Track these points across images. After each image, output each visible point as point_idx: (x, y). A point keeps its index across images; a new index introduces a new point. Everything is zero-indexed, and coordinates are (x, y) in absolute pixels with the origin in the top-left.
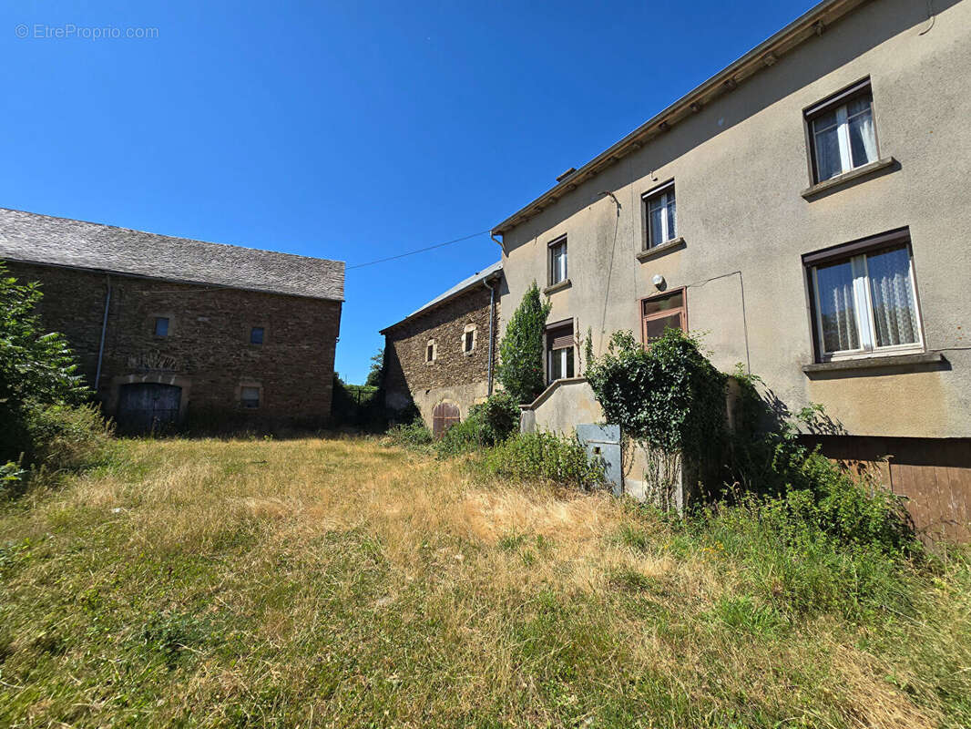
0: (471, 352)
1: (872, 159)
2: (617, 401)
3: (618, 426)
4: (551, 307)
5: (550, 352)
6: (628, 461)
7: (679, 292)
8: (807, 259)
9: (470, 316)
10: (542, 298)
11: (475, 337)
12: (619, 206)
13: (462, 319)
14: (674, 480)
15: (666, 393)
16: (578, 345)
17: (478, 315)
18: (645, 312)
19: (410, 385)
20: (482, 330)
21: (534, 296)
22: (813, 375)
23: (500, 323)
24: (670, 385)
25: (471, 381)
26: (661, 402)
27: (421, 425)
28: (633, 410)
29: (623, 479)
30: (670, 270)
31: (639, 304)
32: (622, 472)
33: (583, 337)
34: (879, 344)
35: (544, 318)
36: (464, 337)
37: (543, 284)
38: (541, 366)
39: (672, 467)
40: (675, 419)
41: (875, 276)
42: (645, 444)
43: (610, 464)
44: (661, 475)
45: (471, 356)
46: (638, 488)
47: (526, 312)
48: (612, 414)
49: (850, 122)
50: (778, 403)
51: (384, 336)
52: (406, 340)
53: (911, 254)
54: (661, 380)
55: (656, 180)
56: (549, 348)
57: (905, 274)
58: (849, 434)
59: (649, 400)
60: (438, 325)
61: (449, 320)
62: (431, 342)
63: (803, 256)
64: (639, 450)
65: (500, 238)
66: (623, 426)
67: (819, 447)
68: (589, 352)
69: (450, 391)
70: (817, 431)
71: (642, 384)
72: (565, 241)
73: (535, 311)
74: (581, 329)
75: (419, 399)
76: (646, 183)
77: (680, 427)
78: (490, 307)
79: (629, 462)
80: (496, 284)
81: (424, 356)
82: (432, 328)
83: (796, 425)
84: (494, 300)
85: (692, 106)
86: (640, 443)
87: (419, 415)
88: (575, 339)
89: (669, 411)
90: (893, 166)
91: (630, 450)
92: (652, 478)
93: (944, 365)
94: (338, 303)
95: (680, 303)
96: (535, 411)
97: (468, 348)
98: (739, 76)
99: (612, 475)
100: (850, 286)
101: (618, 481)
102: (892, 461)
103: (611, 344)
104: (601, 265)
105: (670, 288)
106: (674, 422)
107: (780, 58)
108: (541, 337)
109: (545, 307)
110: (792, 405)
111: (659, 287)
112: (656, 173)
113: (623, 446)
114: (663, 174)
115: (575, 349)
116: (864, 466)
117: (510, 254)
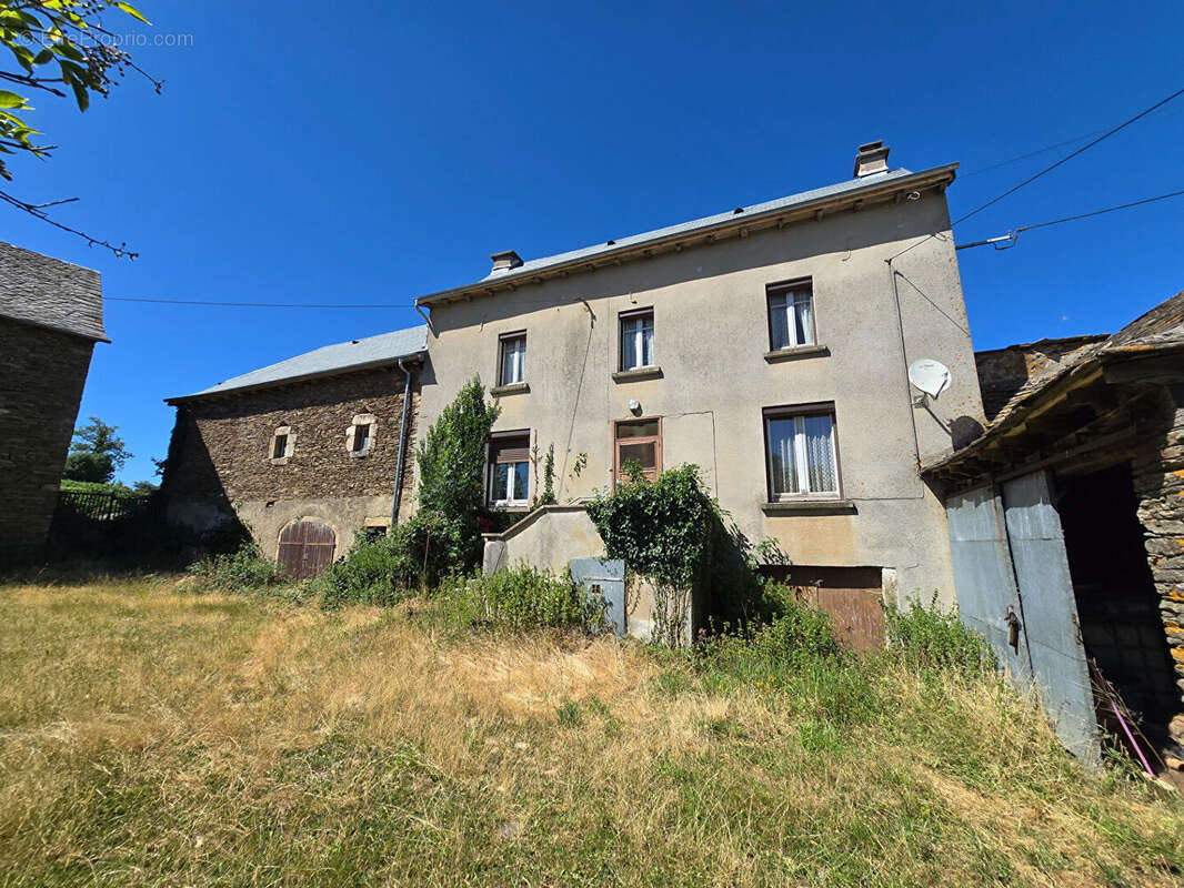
0: (365, 451)
1: (809, 343)
2: (624, 534)
3: (623, 561)
4: (500, 412)
5: (492, 466)
6: (632, 599)
7: (655, 421)
8: (766, 412)
9: (364, 402)
10: (488, 399)
11: (372, 432)
12: (593, 317)
13: (352, 405)
14: (684, 617)
15: (680, 528)
16: (535, 462)
17: (380, 403)
18: (618, 435)
19: (230, 492)
20: (386, 427)
21: (477, 393)
22: (769, 512)
23: (417, 419)
24: (685, 521)
25: (361, 493)
26: (675, 537)
27: (253, 555)
28: (642, 544)
29: (626, 619)
30: (647, 398)
31: (611, 426)
32: (626, 612)
33: (543, 453)
34: (811, 491)
35: (488, 423)
36: (351, 431)
37: (489, 382)
38: (481, 481)
39: (681, 604)
40: (688, 555)
41: (810, 435)
42: (653, 580)
43: (611, 604)
44: (670, 612)
45: (362, 458)
46: (643, 627)
47: (461, 412)
48: (616, 548)
49: (795, 306)
50: (741, 536)
51: (175, 409)
52: (229, 420)
53: (835, 422)
54: (677, 515)
55: (635, 303)
56: (493, 459)
57: (828, 436)
58: (794, 564)
59: (664, 535)
60: (301, 406)
61: (323, 403)
62: (286, 430)
63: (764, 409)
64: (646, 587)
65: (427, 311)
66: (630, 562)
67: (789, 577)
68: (549, 472)
69: (321, 506)
70: (770, 562)
71: (656, 518)
72: (523, 339)
73: (477, 413)
74: (540, 443)
75: (248, 514)
76: (625, 303)
77: (693, 563)
78: (404, 396)
79: (634, 600)
80: (417, 370)
81: (266, 448)
82: (286, 409)
83: (756, 558)
84: (410, 388)
85: (678, 245)
86: (647, 579)
87: (249, 539)
88: (532, 454)
89: (682, 546)
90: (825, 353)
91: (636, 587)
92: (659, 616)
93: (854, 511)
95: (654, 432)
96: (508, 542)
97: (358, 446)
98: (718, 235)
99: (613, 615)
100: (793, 439)
101: (620, 622)
102: (823, 586)
103: (578, 465)
104: (570, 375)
105: (645, 415)
106: (687, 558)
107: (751, 234)
108: (483, 447)
109: (492, 410)
110: (752, 539)
111: (634, 411)
112: (636, 296)
113: (627, 583)
114: (643, 299)
115: (531, 465)
116: (799, 591)
117: (441, 335)
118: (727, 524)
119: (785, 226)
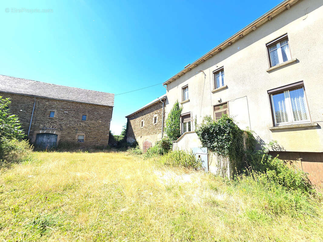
0: (156, 124)
1: (290, 60)
2: (206, 139)
3: (207, 148)
4: (183, 108)
5: (183, 123)
6: (210, 160)
7: (226, 103)
8: (269, 92)
9: (156, 111)
10: (180, 105)
11: (157, 118)
12: (205, 75)
13: (153, 113)
14: (226, 167)
15: (223, 136)
16: (192, 121)
17: (158, 111)
18: (215, 110)
19: (135, 135)
20: (160, 116)
21: (178, 105)
22: (273, 130)
23: (166, 114)
24: (224, 133)
25: (156, 133)
26: (221, 139)
27: (139, 148)
28: (211, 142)
30: (223, 96)
31: (212, 108)
32: (208, 164)
33: (194, 118)
34: (295, 120)
35: (180, 112)
36: (154, 119)
37: (180, 101)
38: (179, 128)
39: (226, 162)
41: (292, 97)
42: (216, 154)
43: (204, 161)
44: (222, 165)
45: (156, 125)
46: (214, 169)
47: (174, 110)
48: (204, 144)
49: (281, 47)
50: (261, 140)
51: (127, 118)
52: (134, 120)
53: (305, 90)
54: (221, 131)
55: (217, 67)
56: (182, 122)
57: (303, 96)
58: (287, 151)
59: (217, 138)
60: (145, 114)
61: (149, 113)
62: (142, 120)
63: (268, 91)
64: (214, 156)
65: (166, 86)
66: (208, 148)
67: (278, 155)
68: (196, 123)
69: (148, 137)
70: (275, 150)
71: (214, 133)
72: (187, 87)
73: (178, 110)
74: (193, 116)
75: (138, 139)
76: (214, 68)
77: (228, 148)
78: (163, 108)
79: (211, 161)
80: (165, 101)
81: (140, 125)
82: (143, 115)
83: (268, 148)
84: (164, 106)
85: (229, 43)
86: (214, 154)
87: (138, 145)
88: (191, 119)
89: (224, 142)
90: (297, 61)
91: (211, 156)
92: (218, 166)
93: (318, 127)
94: (112, 107)
95: (226, 107)
96: (178, 143)
97: (155, 122)
98: (244, 34)
99: (205, 165)
100: (284, 100)
101: (207, 167)
102: (302, 160)
103: (203, 121)
104: (200, 94)
105: (223, 102)
106: (226, 146)
107: (257, 28)
108: (179, 118)
109: (181, 108)
110: (266, 141)
111: (219, 101)
112: (218, 65)
113: (208, 155)
114: (220, 65)
115: (191, 122)
116: (292, 162)
117: (169, 91)
118: (255, 136)
119: (272, 19)
